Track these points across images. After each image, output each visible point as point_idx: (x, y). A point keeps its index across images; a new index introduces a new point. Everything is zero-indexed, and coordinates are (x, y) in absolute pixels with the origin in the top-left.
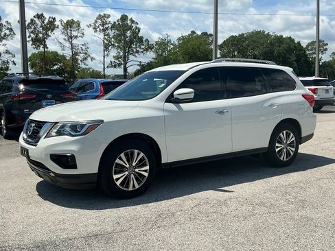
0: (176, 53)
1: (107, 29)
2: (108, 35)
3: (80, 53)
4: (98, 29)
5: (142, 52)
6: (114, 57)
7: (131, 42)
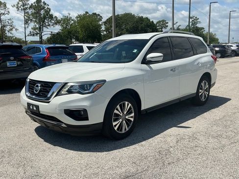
0: (76, 26)
1: (26, 8)
2: (28, 13)
3: (7, 25)
4: (20, 9)
5: (53, 25)
6: (32, 28)
7: (45, 18)
